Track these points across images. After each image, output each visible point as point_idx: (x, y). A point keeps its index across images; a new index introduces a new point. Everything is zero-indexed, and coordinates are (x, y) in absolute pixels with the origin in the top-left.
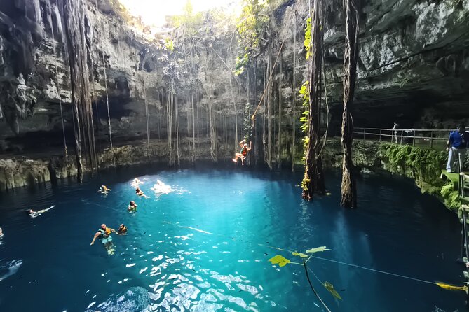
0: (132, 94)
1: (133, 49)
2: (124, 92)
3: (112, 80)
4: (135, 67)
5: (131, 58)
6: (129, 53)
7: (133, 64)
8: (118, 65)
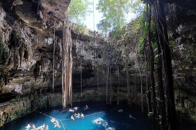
0: (93, 69)
1: (93, 51)
2: (90, 68)
3: (86, 64)
4: (94, 58)
5: (92, 55)
6: (92, 53)
7: (93, 56)
8: (87, 58)
